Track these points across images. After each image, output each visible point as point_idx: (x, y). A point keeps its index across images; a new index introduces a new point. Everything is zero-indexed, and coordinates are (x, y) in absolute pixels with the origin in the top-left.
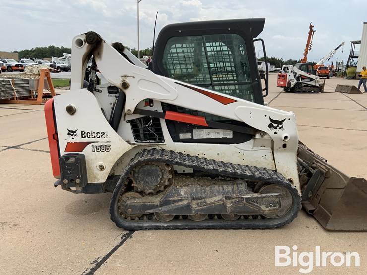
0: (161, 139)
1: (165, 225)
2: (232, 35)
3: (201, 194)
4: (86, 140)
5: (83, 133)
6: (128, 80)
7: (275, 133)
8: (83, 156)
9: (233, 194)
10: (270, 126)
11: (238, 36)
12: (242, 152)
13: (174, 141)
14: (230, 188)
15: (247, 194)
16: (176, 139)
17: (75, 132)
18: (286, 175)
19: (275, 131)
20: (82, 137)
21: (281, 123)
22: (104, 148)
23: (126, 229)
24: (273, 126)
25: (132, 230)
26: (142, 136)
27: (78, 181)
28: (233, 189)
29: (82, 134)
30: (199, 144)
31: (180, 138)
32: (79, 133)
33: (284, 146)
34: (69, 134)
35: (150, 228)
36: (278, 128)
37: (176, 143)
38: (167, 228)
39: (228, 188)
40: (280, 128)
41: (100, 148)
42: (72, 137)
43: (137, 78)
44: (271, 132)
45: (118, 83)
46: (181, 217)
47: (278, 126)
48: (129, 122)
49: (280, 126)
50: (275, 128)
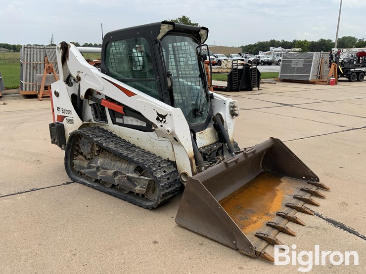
0: (106, 121)
1: (88, 183)
2: (141, 38)
3: (108, 166)
4: (64, 115)
6: (80, 75)
7: (162, 126)
8: (63, 125)
9: (124, 171)
10: (158, 119)
11: (145, 39)
14: (126, 166)
15: (131, 173)
16: (114, 123)
17: (60, 108)
18: (183, 168)
19: (161, 124)
20: (62, 113)
21: (164, 117)
23: (72, 179)
25: (74, 181)
26: (99, 117)
27: (56, 141)
28: (126, 167)
30: (127, 128)
31: (117, 122)
32: (61, 110)
33: (176, 139)
34: (57, 109)
37: (115, 125)
38: (89, 186)
39: (124, 166)
40: (164, 122)
42: (58, 112)
43: (84, 73)
44: (158, 124)
45: (75, 75)
48: (90, 105)
49: (164, 120)
50: (161, 121)
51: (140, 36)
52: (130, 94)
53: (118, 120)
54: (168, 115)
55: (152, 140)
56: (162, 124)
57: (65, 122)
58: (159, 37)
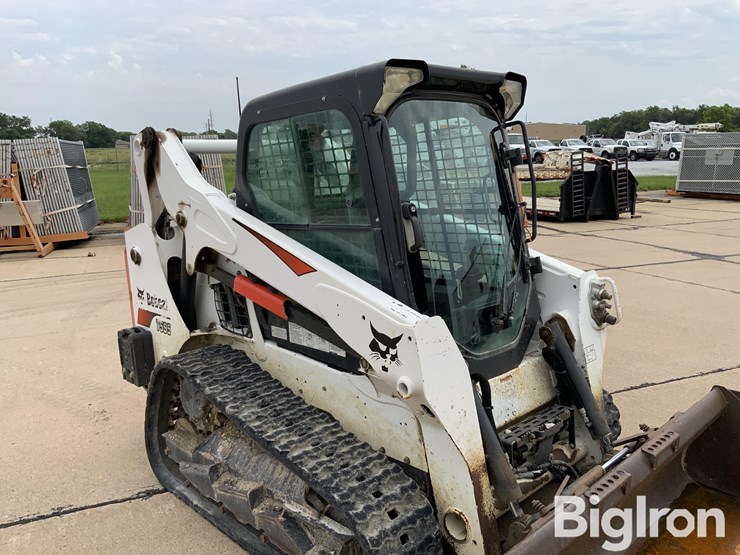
0: (250, 333)
1: (195, 503)
3: (241, 465)
4: (151, 309)
5: (148, 297)
6: (186, 213)
7: (385, 369)
8: (151, 336)
10: (374, 346)
11: (341, 114)
12: (362, 398)
13: (264, 337)
15: (298, 502)
16: (267, 336)
17: (143, 293)
19: (383, 361)
20: (148, 304)
21: (392, 343)
22: (166, 328)
24: (378, 349)
26: (234, 317)
29: (148, 299)
30: (297, 356)
31: (273, 334)
34: (138, 296)
36: (389, 357)
37: (268, 344)
38: (196, 508)
39: (281, 473)
40: (394, 358)
41: (163, 327)
42: (141, 301)
43: (193, 208)
44: (376, 362)
45: (173, 212)
47: (388, 351)
48: (213, 287)
49: (392, 352)
50: (384, 355)
51: (328, 105)
52: (300, 268)
53: (277, 332)
54: (405, 338)
55: (363, 400)
56: (387, 362)
57: (153, 328)
58: (382, 105)
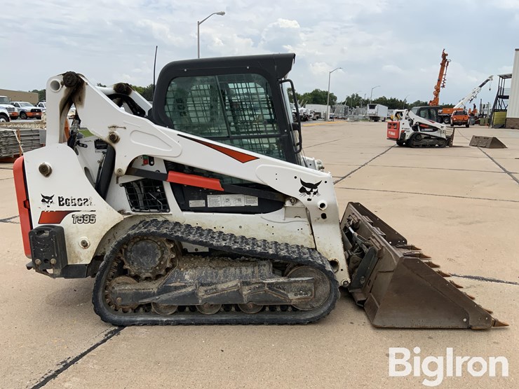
0: (166, 207)
2: (253, 75)
3: (212, 278)
4: (65, 208)
5: (60, 199)
6: (117, 132)
7: (309, 200)
8: (62, 229)
9: (253, 278)
10: (302, 190)
12: (271, 224)
13: (183, 210)
14: (250, 271)
15: (270, 278)
17: (51, 198)
18: (329, 254)
19: (308, 196)
20: (60, 205)
21: (315, 186)
22: (88, 219)
23: (114, 324)
24: (305, 191)
25: (122, 326)
26: (141, 203)
27: (53, 261)
28: (253, 272)
29: (60, 201)
30: (215, 214)
31: (190, 206)
32: (55, 200)
33: (324, 216)
34: (43, 201)
35: (145, 324)
36: (312, 193)
39: (247, 271)
40: (315, 193)
41: (82, 219)
42: (47, 204)
43: (129, 130)
44: (303, 198)
46: (187, 309)
47: (311, 191)
48: (123, 185)
49: (314, 190)
50: (309, 193)
51: (251, 71)
52: (243, 159)
54: (323, 183)
57: (67, 223)
